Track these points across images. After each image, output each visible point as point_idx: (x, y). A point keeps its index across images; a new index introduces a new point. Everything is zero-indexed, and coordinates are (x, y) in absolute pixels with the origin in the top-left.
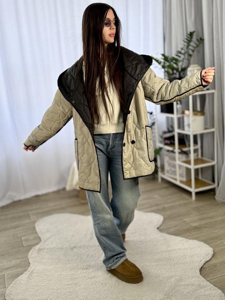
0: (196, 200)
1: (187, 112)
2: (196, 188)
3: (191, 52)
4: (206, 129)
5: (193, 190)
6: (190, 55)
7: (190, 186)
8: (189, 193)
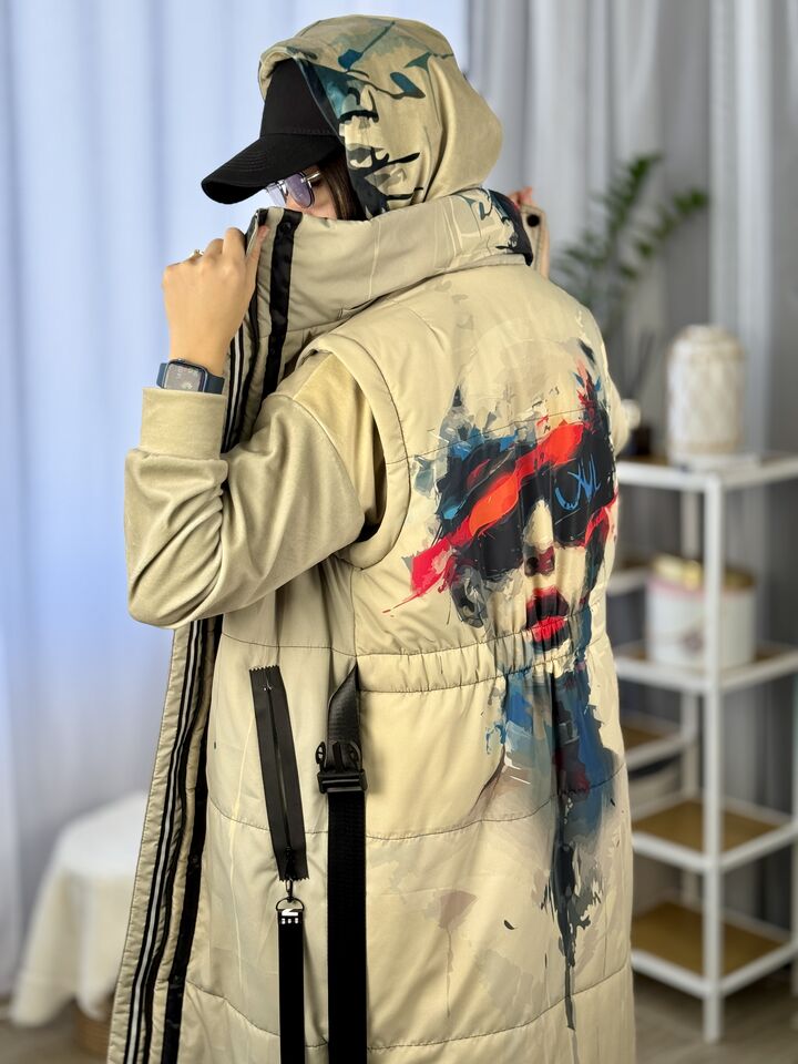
0: (726, 1037)
1: (669, 569)
2: (728, 968)
3: (630, 256)
4: (760, 656)
5: (709, 985)
6: (628, 273)
7: (696, 966)
8: (689, 1004)
